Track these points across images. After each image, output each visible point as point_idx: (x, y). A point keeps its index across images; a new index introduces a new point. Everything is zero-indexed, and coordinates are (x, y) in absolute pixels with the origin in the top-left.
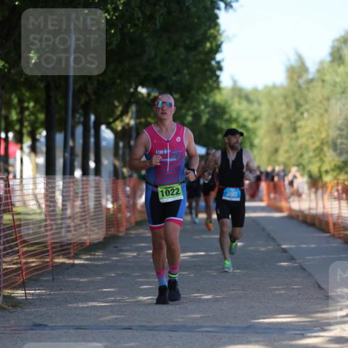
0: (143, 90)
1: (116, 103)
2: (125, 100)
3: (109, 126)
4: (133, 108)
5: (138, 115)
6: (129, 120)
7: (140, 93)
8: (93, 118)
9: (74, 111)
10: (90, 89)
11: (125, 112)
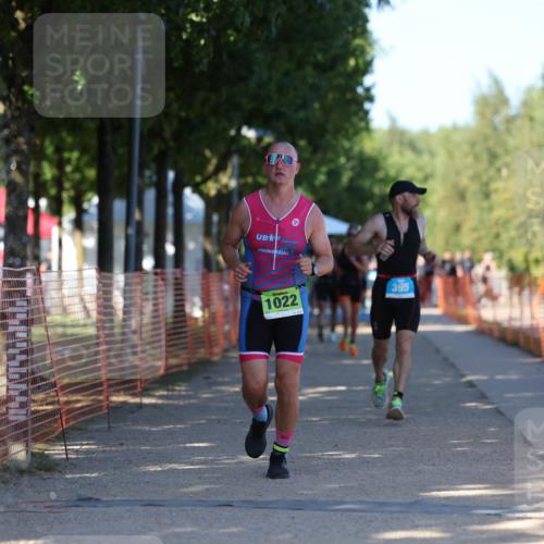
0: (250, 133)
1: (208, 153)
2: (222, 148)
3: (197, 189)
4: (235, 160)
5: (242, 173)
6: (228, 180)
7: (245, 137)
8: (171, 175)
9: (142, 167)
10: (168, 132)
11: (221, 168)
